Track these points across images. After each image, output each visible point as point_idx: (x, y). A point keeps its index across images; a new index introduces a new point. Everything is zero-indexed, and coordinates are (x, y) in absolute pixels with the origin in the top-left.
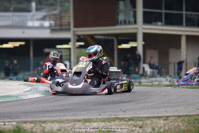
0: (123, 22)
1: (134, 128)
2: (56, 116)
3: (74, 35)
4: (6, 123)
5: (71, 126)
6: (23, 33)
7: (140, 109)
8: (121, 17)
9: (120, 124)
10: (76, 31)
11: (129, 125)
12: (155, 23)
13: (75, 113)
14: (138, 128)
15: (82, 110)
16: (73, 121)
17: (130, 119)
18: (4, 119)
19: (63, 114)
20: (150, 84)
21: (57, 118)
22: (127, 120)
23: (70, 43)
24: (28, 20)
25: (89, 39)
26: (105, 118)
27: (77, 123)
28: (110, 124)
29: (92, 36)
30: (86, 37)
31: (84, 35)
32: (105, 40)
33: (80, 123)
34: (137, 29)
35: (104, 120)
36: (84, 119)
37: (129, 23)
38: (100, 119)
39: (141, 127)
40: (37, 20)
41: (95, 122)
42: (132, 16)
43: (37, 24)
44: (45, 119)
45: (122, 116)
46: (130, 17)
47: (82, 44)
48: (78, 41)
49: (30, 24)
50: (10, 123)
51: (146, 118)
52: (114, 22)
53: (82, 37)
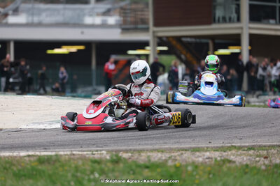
0: (221, 19)
1: (258, 159)
2: (155, 144)
3: (154, 36)
4: (94, 153)
5: (179, 155)
6: (82, 33)
7: (260, 136)
8: (219, 13)
9: (239, 153)
10: (157, 32)
11: (251, 155)
12: (266, 21)
13: (178, 140)
14: (263, 159)
15: (185, 137)
16: (179, 150)
17: (250, 148)
18: (88, 147)
19: (161, 141)
20: (262, 104)
21: (157, 147)
22: (246, 149)
23: (148, 48)
24: (84, 15)
25: (174, 43)
26: (217, 147)
27: (183, 152)
28: (226, 153)
29: (178, 39)
30: (171, 39)
31: (167, 37)
32: (196, 44)
33: (187, 152)
34: (242, 28)
35: (216, 149)
36: (191, 148)
37: (230, 20)
38: (212, 148)
39: (266, 158)
40: (98, 15)
41: (207, 151)
42: (234, 11)
43: (98, 20)
44: (141, 147)
45: (239, 144)
46: (232, 13)
47: (165, 48)
48: (159, 45)
49: (88, 20)
50: (99, 152)
51: (269, 146)
52: (210, 19)
53: (165, 39)
